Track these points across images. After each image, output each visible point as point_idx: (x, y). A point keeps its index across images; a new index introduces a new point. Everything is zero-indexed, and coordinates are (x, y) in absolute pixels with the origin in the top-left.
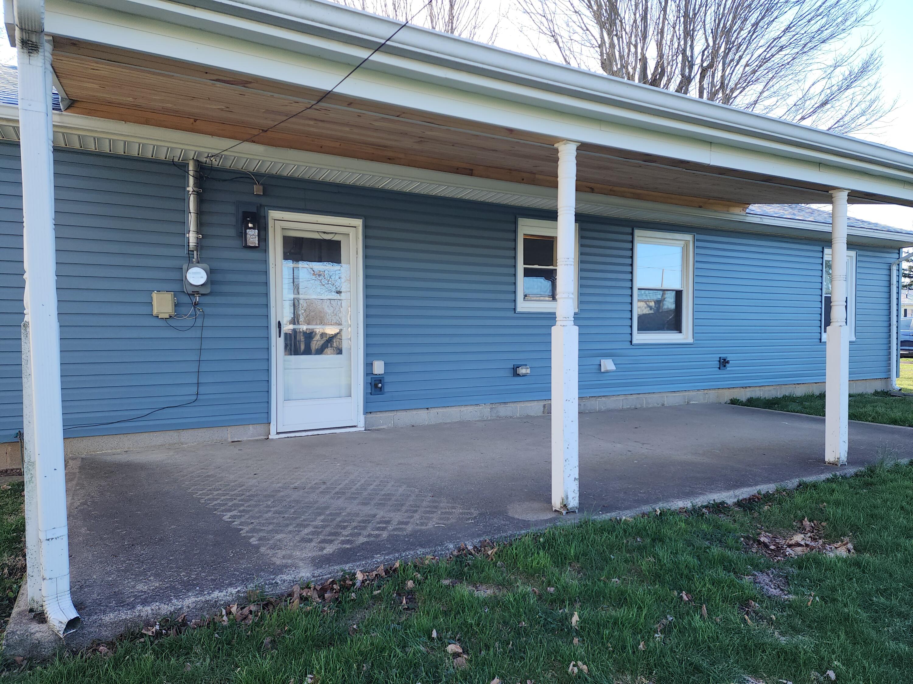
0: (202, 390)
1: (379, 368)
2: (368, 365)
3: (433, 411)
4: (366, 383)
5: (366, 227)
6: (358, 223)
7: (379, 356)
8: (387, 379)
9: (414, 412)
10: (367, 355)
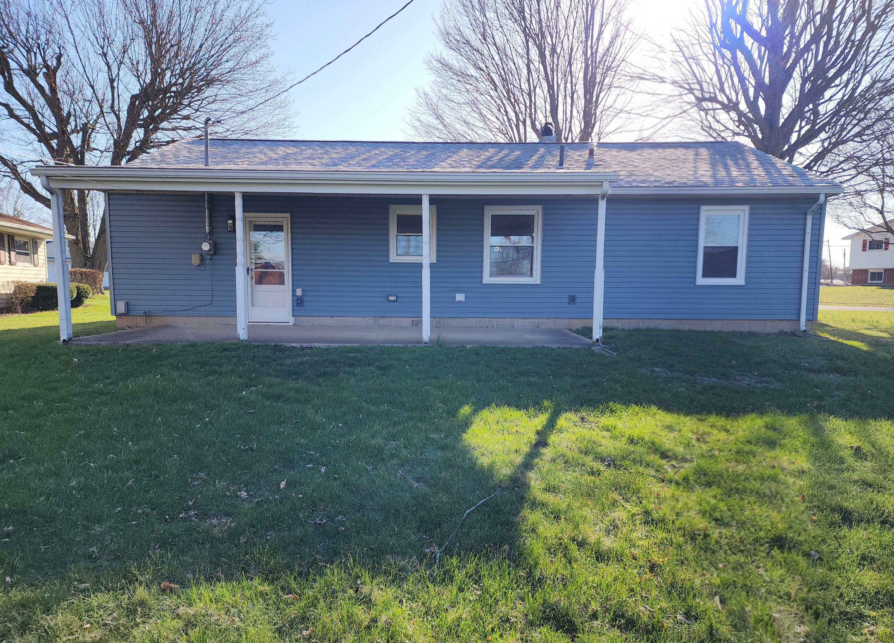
0: (214, 298)
1: (299, 292)
2: (294, 291)
3: (336, 319)
4: (293, 301)
5: (292, 217)
6: (288, 215)
7: (299, 286)
8: (305, 299)
9: (324, 318)
10: (293, 285)
